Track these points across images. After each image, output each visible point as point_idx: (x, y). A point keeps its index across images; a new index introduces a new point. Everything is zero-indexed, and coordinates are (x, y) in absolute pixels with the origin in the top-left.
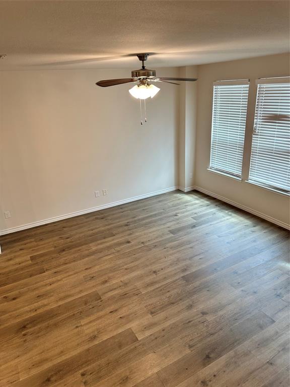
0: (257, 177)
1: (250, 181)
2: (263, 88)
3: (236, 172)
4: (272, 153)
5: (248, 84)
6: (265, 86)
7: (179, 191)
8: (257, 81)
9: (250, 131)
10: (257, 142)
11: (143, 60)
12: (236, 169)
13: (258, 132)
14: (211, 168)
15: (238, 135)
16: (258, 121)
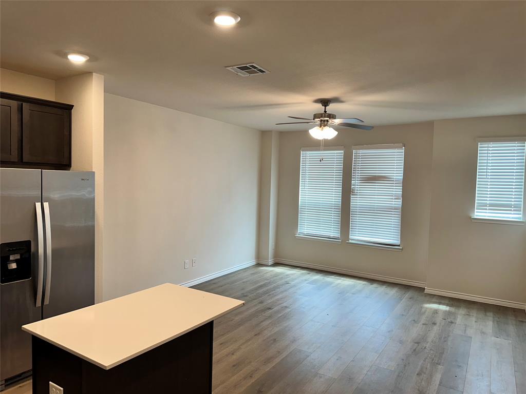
0: (358, 236)
1: (350, 241)
2: (359, 153)
3: (332, 235)
4: (374, 210)
5: (342, 150)
6: (361, 152)
7: (259, 265)
8: (353, 147)
9: (347, 192)
10: (355, 202)
11: (325, 106)
12: (332, 231)
13: (357, 193)
14: (299, 235)
15: (333, 196)
16: (355, 183)
